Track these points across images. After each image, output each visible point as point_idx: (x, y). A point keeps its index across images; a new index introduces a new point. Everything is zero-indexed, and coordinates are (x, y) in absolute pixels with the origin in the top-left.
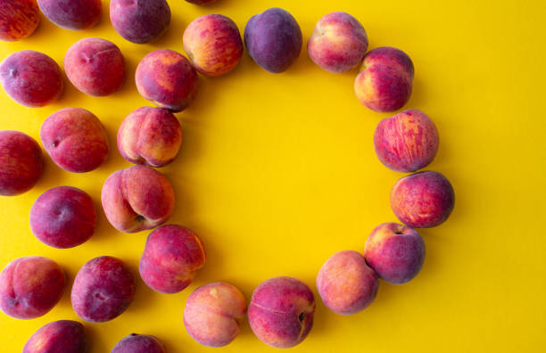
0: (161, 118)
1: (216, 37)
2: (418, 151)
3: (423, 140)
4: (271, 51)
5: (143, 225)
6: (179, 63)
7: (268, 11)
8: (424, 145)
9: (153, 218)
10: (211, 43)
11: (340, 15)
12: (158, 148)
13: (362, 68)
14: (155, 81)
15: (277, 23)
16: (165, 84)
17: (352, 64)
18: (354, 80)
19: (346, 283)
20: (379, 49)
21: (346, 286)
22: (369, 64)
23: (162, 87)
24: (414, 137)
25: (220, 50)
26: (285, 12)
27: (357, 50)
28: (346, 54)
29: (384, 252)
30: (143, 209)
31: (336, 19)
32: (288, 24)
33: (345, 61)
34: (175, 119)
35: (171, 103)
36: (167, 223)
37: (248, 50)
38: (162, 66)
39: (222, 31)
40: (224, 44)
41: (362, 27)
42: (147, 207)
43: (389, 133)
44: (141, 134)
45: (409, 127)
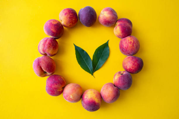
0: (52, 41)
1: (70, 15)
2: (133, 49)
3: (135, 45)
4: (87, 20)
5: (46, 75)
6: (58, 23)
7: (86, 7)
8: (135, 47)
9: (49, 72)
10: (68, 17)
11: (109, 8)
12: (51, 50)
13: (116, 25)
14: (50, 29)
15: (89, 11)
16: (53, 30)
17: (113, 24)
18: (113, 29)
19: (109, 94)
20: (121, 19)
21: (109, 95)
22: (118, 24)
23: (52, 31)
24: (132, 44)
25: (71, 19)
26: (91, 8)
27: (114, 19)
28: (111, 21)
29: (119, 82)
30: (46, 70)
31: (107, 9)
32: (92, 11)
33: (110, 23)
34: (56, 41)
35: (55, 36)
36: (54, 74)
37: (79, 19)
38: (52, 24)
39: (72, 13)
40: (72, 17)
41: (116, 12)
42: (47, 69)
43: (124, 43)
44: (45, 46)
45: (130, 40)
